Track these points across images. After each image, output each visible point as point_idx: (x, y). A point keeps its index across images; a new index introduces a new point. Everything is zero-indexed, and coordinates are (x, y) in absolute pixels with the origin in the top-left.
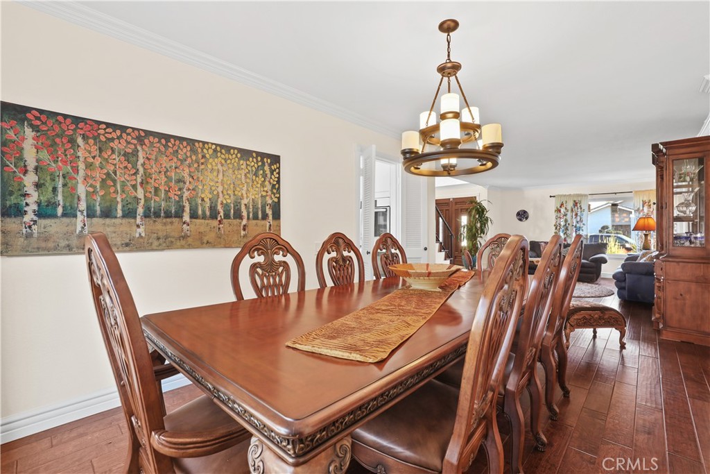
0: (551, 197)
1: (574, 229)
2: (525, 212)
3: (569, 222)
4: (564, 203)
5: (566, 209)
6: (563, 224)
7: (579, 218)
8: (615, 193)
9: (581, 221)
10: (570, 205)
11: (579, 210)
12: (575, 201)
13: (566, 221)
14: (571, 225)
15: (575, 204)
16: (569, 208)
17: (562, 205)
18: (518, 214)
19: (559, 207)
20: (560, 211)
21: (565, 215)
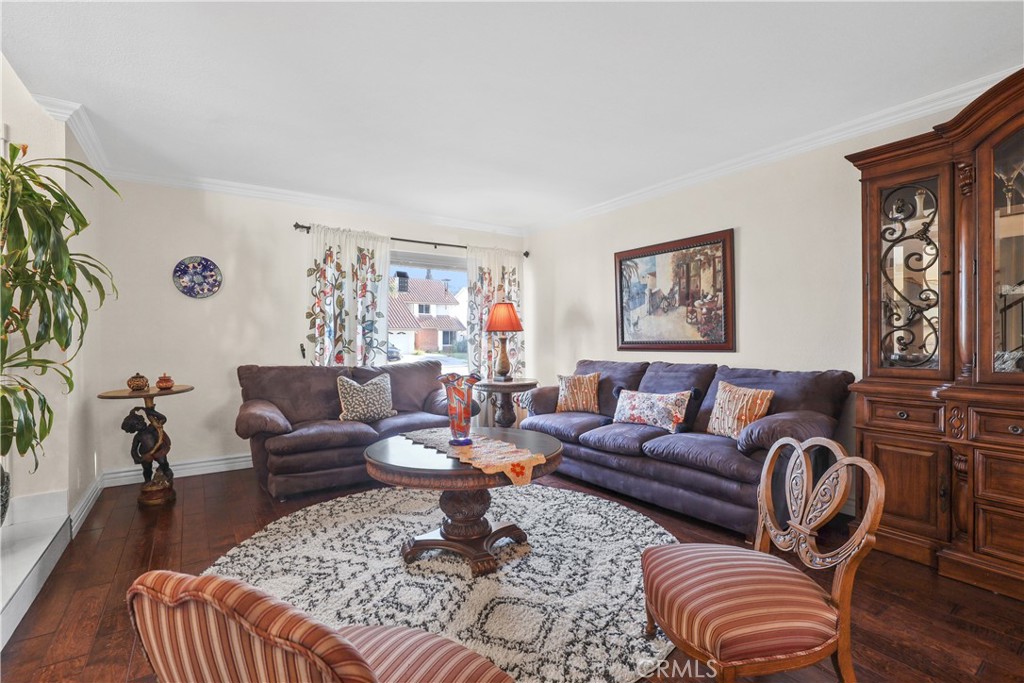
0: (297, 226)
1: (360, 329)
2: (207, 265)
3: (346, 308)
4: (335, 250)
5: (338, 267)
6: (330, 310)
7: (369, 295)
8: (436, 245)
9: (374, 303)
10: (349, 259)
11: (369, 276)
12: (360, 250)
13: (341, 303)
14: (352, 315)
15: (362, 257)
16: (347, 268)
17: (328, 256)
18: (181, 270)
19: (320, 261)
20: (323, 272)
21: (339, 287)
